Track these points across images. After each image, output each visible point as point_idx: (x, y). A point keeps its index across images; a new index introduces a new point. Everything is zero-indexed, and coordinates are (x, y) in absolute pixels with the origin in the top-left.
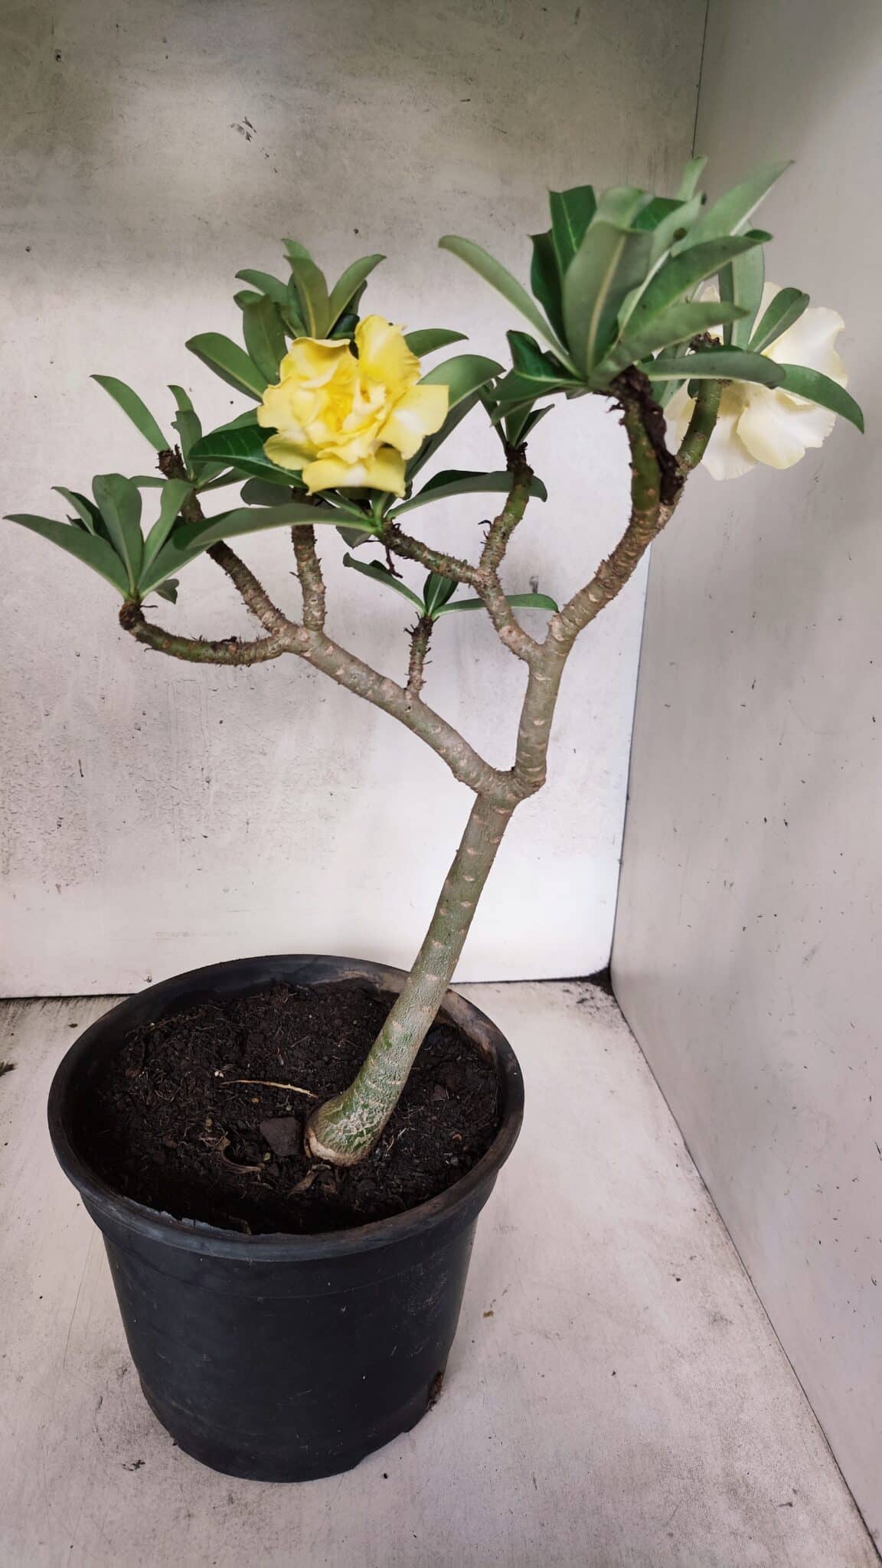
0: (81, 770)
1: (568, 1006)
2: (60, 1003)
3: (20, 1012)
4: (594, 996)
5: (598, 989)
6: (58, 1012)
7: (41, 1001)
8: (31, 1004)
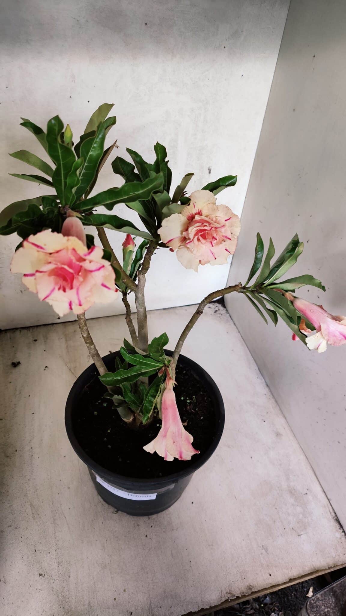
1: (211, 314)
2: (26, 330)
3: (12, 335)
4: (219, 309)
5: (220, 305)
6: (27, 334)
7: (18, 330)
8: (15, 331)
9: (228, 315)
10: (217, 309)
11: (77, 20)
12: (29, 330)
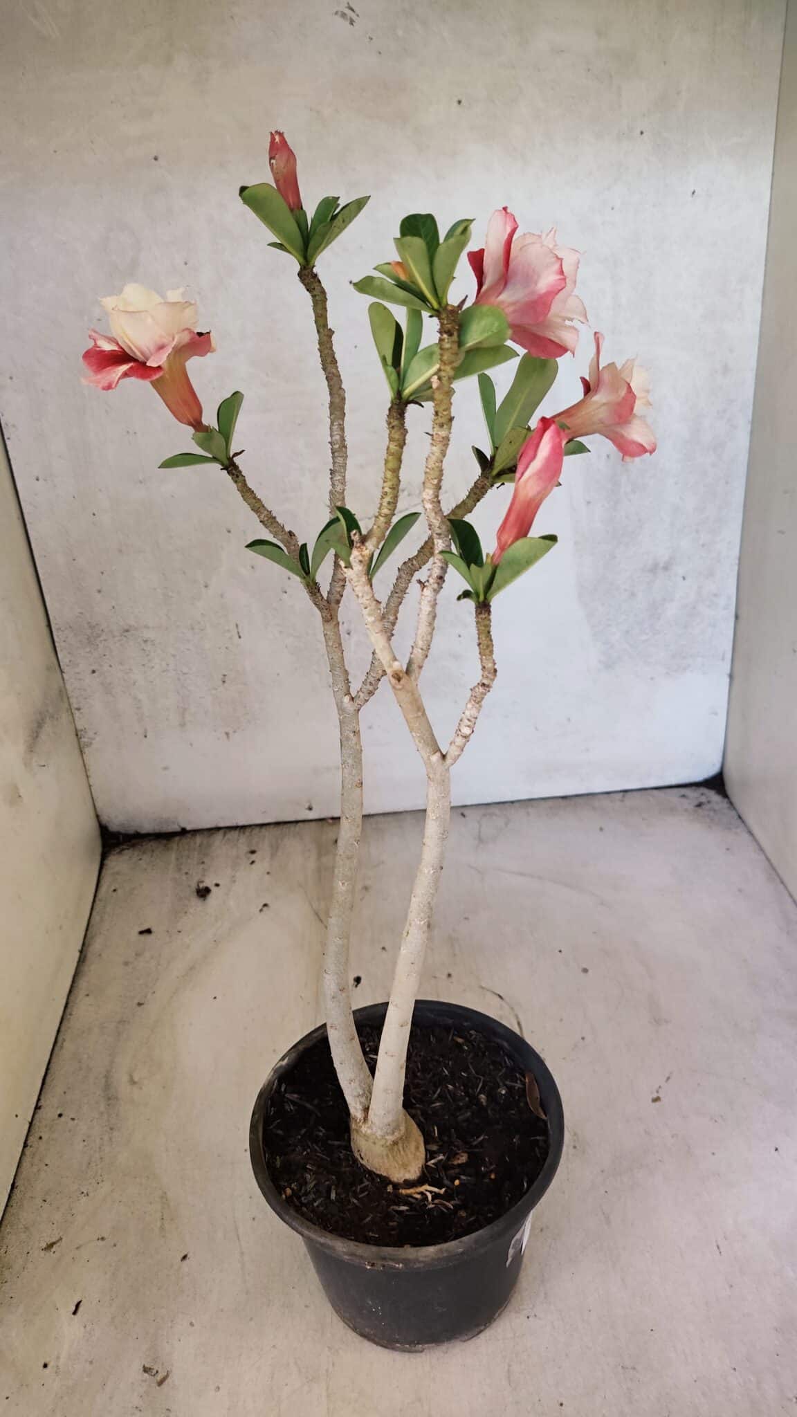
0: (238, 633)
1: (686, 810)
2: (237, 832)
3: (205, 842)
4: (710, 800)
6: (238, 840)
7: (221, 832)
8: (213, 834)
9: (734, 813)
10: (703, 799)
12: (244, 833)
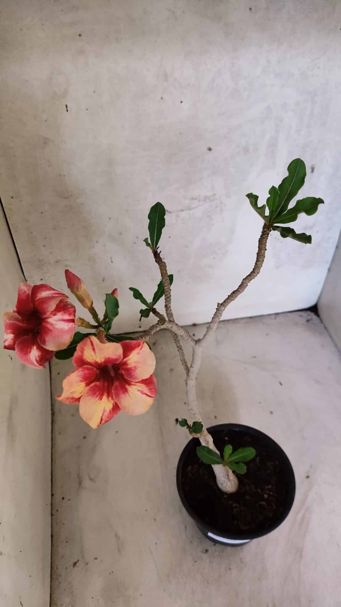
1: (302, 324)
4: (312, 318)
5: (314, 315)
9: (322, 326)
10: (309, 318)
11: (173, 12)
